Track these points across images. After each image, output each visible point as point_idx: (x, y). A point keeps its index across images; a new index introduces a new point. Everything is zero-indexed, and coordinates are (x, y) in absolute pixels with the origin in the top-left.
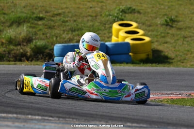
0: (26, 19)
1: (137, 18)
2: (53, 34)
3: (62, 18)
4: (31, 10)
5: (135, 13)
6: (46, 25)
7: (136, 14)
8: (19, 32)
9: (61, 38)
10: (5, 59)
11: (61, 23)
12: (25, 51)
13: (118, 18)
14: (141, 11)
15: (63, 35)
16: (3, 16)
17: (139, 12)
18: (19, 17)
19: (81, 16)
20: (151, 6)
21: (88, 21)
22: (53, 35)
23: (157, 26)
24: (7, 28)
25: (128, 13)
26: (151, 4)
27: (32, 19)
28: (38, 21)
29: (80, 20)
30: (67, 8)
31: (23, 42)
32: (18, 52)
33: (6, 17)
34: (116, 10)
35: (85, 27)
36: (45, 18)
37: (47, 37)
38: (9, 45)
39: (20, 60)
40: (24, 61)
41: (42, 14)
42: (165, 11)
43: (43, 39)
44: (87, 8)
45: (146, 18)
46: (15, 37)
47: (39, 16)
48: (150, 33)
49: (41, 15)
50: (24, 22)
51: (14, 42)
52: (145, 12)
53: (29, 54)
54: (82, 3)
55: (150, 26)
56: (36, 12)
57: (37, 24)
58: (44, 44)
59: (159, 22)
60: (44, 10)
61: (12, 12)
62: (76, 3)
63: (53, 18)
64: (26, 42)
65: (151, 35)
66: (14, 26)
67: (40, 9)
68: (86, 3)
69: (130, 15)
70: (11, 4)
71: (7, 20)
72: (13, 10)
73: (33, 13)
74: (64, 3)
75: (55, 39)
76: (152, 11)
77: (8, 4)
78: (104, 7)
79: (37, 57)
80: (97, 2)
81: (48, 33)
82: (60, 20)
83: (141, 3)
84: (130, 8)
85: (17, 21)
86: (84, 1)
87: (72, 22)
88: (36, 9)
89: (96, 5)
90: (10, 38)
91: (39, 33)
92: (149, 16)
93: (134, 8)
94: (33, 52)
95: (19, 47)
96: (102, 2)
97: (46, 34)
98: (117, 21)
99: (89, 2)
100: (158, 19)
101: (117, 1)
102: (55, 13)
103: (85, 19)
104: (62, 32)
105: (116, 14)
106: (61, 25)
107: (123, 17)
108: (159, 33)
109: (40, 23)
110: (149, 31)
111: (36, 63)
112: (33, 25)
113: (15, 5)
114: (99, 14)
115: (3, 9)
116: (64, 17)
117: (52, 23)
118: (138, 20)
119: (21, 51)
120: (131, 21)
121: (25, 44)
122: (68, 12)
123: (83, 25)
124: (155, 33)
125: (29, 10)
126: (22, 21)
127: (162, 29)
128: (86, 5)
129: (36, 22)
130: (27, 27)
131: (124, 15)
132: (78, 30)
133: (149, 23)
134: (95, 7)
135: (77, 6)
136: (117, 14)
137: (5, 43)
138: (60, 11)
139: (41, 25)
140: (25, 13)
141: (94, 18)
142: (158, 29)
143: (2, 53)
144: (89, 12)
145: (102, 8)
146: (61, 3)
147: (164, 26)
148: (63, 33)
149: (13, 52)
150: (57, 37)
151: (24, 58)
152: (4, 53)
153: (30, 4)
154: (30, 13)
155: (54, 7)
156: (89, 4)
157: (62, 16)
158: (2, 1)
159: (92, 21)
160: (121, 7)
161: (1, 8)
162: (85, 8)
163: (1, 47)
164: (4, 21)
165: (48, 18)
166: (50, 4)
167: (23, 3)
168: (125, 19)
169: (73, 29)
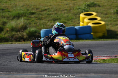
0: (24, 14)
1: (98, 10)
3: (47, 12)
4: (26, 8)
5: (96, 6)
6: (36, 18)
7: (97, 7)
8: (18, 23)
9: (46, 25)
10: (9, 41)
11: (47, 15)
12: (22, 35)
13: (85, 10)
14: (100, 5)
15: (48, 24)
16: (8, 13)
18: (18, 13)
19: (60, 10)
20: (108, 1)
21: (65, 13)
22: (41, 24)
23: (111, 14)
24: (10, 21)
25: (92, 7)
27: (28, 14)
28: (31, 15)
29: (59, 13)
30: (51, 5)
31: (21, 29)
32: (18, 36)
33: (10, 14)
34: (84, 5)
35: (63, 17)
36: (36, 13)
37: (37, 25)
38: (12, 32)
39: (19, 41)
42: (116, 4)
43: (35, 27)
44: (65, 5)
45: (104, 9)
46: (16, 26)
47: (31, 11)
48: (106, 19)
49: (33, 11)
50: (22, 16)
51: (15, 30)
52: (103, 6)
53: (25, 37)
54: (61, 1)
55: (106, 14)
56: (30, 9)
57: (30, 17)
58: (35, 30)
59: (112, 12)
60: (35, 8)
61: (14, 10)
62: (57, 2)
63: (41, 13)
65: (107, 20)
66: (15, 19)
67: (32, 7)
68: (63, 1)
69: (93, 8)
70: (13, 5)
71: (10, 16)
72: (14, 8)
73: (28, 10)
74: (49, 2)
75: (42, 26)
76: (108, 4)
77: (11, 5)
78: (76, 4)
79: (31, 39)
82: (46, 13)
84: (93, 3)
85: (17, 15)
87: (54, 14)
88: (30, 7)
89: (70, 3)
90: (13, 27)
91: (32, 23)
92: (106, 7)
93: (95, 3)
94: (28, 35)
95: (18, 33)
97: (37, 23)
98: (84, 12)
100: (112, 9)
102: (43, 9)
103: (63, 12)
104: (47, 21)
105: (83, 8)
106: (47, 17)
107: (88, 10)
108: (112, 19)
109: (33, 16)
110: (106, 18)
112: (28, 18)
113: (16, 6)
114: (72, 8)
115: (8, 9)
116: (49, 11)
117: (41, 16)
118: (98, 11)
119: (20, 35)
121: (22, 30)
122: (52, 8)
123: (61, 16)
124: (110, 19)
125: (25, 8)
126: (20, 16)
127: (114, 16)
128: (63, 3)
129: (30, 16)
130: (24, 19)
131: (89, 8)
132: (58, 20)
133: (105, 12)
134: (69, 4)
135: (58, 4)
136: (84, 7)
137: (9, 31)
138: (46, 8)
139: (33, 18)
140: (23, 10)
141: (69, 11)
142: (111, 16)
144: (65, 7)
145: (74, 4)
146: (47, 3)
147: (116, 14)
149: (15, 36)
150: (44, 25)
151: (22, 40)
152: (9, 37)
153: (26, 4)
154: (26, 10)
155: (42, 6)
156: (66, 2)
157: (48, 11)
158: (8, 3)
159: (67, 13)
160: (87, 3)
161: (6, 8)
162: (63, 5)
163: (7, 33)
164: (8, 16)
165: (38, 12)
166: (39, 3)
167: (21, 4)
168: (89, 10)
169: (55, 19)
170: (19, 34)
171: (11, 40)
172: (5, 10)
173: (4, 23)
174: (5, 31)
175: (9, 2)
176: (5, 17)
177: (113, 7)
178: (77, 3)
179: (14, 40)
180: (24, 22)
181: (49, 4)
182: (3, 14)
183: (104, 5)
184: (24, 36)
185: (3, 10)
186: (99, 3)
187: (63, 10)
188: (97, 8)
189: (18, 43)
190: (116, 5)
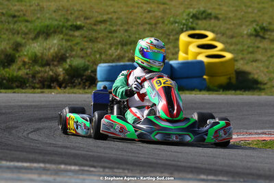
0: (58, 28)
1: (215, 26)
2: (96, 49)
3: (108, 27)
4: (64, 15)
5: (211, 19)
6: (85, 37)
7: (213, 21)
8: (48, 47)
9: (106, 55)
10: (27, 85)
11: (107, 33)
12: (56, 74)
13: (187, 25)
14: (220, 16)
15: (110, 51)
16: (24, 24)
17: (217, 18)
18: (48, 26)
19: (135, 23)
20: (234, 9)
21: (145, 30)
22: (95, 51)
23: (242, 37)
24: (31, 41)
25: (201, 19)
26: (233, 7)
27: (67, 28)
28: (74, 31)
29: (133, 30)
30: (115, 12)
31: (53, 60)
32: (46, 74)
33: (30, 26)
34: (185, 14)
36: (84, 27)
37: (86, 53)
38: (33, 66)
39: (50, 87)
40: (55, 88)
41: (80, 21)
42: (253, 15)
43: (82, 57)
45: (228, 26)
46: (42, 54)
47: (75, 24)
48: (232, 47)
49: (79, 23)
50: (55, 32)
51: (40, 61)
52: (226, 18)
53: (61, 78)
54: (136, 5)
55: (232, 37)
56: (71, 18)
57: (70, 36)
59: (245, 32)
60: (82, 16)
61: (38, 18)
62: (127, 6)
63: (95, 27)
64: (59, 61)
65: (234, 50)
66: (40, 39)
67: (76, 14)
68: (141, 5)
69: (204, 21)
70: (36, 8)
71: (30, 30)
72: (39, 15)
73: (68, 20)
74: (111, 5)
75: (98, 56)
76: (235, 15)
77: (32, 8)
78: (168, 11)
79: (74, 82)
80: (158, 3)
81: (88, 48)
82: (105, 29)
83: (219, 5)
84: (204, 12)
85: (45, 30)
86: (138, 3)
87: (122, 32)
88: (71, 13)
89: (156, 9)
90: (36, 56)
91: (75, 48)
92: (232, 22)
93: (209, 11)
94: (68, 75)
95: (47, 68)
96: (164, 4)
97: (86, 49)
98: (186, 30)
99: (146, 3)
100: (244, 27)
101: (186, 3)
102: (98, 19)
103: (141, 28)
104: (108, 46)
105: (184, 21)
106: (107, 36)
107: (194, 25)
108: (246, 47)
109: (77, 33)
110: (231, 45)
111: (71, 91)
112: (68, 38)
113: (42, 9)
114: (160, 21)
115: (24, 15)
116: (111, 25)
117: (94, 34)
118: (216, 29)
119: (51, 73)
120: (206, 30)
122: (117, 19)
123: (137, 36)
124: (239, 47)
125: (61, 16)
126: (51, 31)
127: (248, 42)
128: (142, 7)
129: (71, 33)
130: (59, 40)
131: (197, 21)
132: (131, 44)
133: (231, 33)
134: (154, 11)
135: (129, 9)
136: (186, 20)
137: (28, 63)
138: (105, 17)
139: (77, 37)
140: (56, 20)
141: (154, 26)
142: (243, 42)
143: (24, 76)
144: (145, 18)
145: (164, 12)
146: (107, 6)
147: (252, 38)
148: (110, 49)
149: (39, 75)
150: (101, 54)
151: (55, 84)
152: (27, 77)
153: (63, 7)
154: (62, 20)
155: (98, 12)
156: (146, 7)
157: (108, 23)
158: (24, 3)
159: (150, 30)
160: (191, 10)
161: (22, 13)
162: (141, 12)
163: (22, 68)
164: (26, 31)
165: (89, 26)
166: (91, 6)
167: (53, 6)
168: (197, 27)
169: (124, 42)
170: (49, 72)
172: (19, 17)
173: (17, 47)
174: (19, 63)
176: (18, 33)
177: (247, 21)
178: (170, 9)
179: (38, 83)
180: (59, 45)
181: (111, 9)
182: (15, 26)
183: (227, 16)
184: (59, 75)
185: (14, 16)
186: (217, 12)
187: (141, 23)
190: (253, 17)
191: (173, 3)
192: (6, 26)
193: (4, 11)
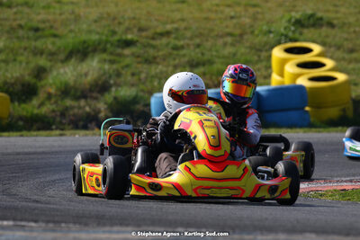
0: (99, 44)
1: (327, 36)
2: (153, 73)
3: (173, 42)
4: (109, 26)
5: (321, 26)
6: (138, 57)
7: (324, 28)
8: (84, 71)
10: (54, 127)
11: (170, 51)
12: (94, 110)
13: (286, 36)
14: (335, 22)
16: (52, 39)
17: (331, 25)
18: (85, 42)
19: (212, 34)
20: (357, 10)
21: (225, 44)
22: (152, 77)
24: (59, 65)
25: (307, 27)
26: (355, 7)
27: (112, 45)
28: (123, 48)
29: (208, 44)
30: (183, 20)
31: (91, 90)
32: (81, 111)
33: (59, 42)
34: (284, 21)
35: (219, 57)
36: (137, 41)
37: (140, 80)
38: (62, 99)
39: (85, 127)
40: (93, 129)
41: (133, 33)
43: (133, 85)
44: (226, 19)
45: (345, 36)
46: (75, 81)
47: (124, 37)
48: (351, 66)
49: (129, 37)
50: (95, 51)
51: (72, 92)
52: (344, 24)
53: (102, 115)
54: (214, 8)
55: (352, 51)
56: (120, 30)
57: (120, 55)
58: (134, 94)
60: (135, 27)
61: (71, 31)
62: (201, 10)
63: (153, 42)
64: (99, 92)
65: (354, 69)
66: (73, 60)
67: (127, 24)
68: (221, 8)
69: (312, 30)
70: (69, 17)
71: (59, 49)
72: (72, 27)
73: (114, 33)
74: (178, 10)
75: (156, 84)
76: (357, 20)
77: (63, 17)
78: (260, 16)
80: (247, 6)
82: (167, 44)
83: (335, 6)
84: (312, 16)
85: (81, 48)
86: (217, 5)
87: (192, 47)
88: (120, 23)
90: (66, 85)
91: (123, 72)
92: (352, 30)
93: (319, 14)
94: (112, 111)
95: (82, 102)
96: (255, 6)
97: (140, 72)
98: (286, 42)
99: (229, 6)
101: (287, 4)
102: (159, 30)
103: (220, 42)
104: (171, 69)
105: (282, 30)
106: (170, 54)
107: (297, 35)
109: (127, 51)
110: (350, 62)
112: (112, 58)
113: (77, 19)
114: (248, 31)
115: (51, 27)
116: (176, 38)
117: (152, 52)
118: (329, 40)
119: (87, 109)
120: (313, 41)
122: (186, 29)
123: (214, 53)
125: (105, 27)
126: (90, 49)
128: (222, 12)
129: (119, 51)
130: (100, 62)
131: (300, 29)
132: (204, 64)
133: (350, 46)
134: (240, 17)
135: (205, 15)
136: (285, 28)
137: (56, 95)
138: (169, 27)
139: (127, 56)
140: (98, 33)
141: (238, 39)
144: (227, 27)
145: (255, 18)
146: (172, 11)
148: (173, 72)
149: (71, 112)
150: (160, 80)
151: (94, 124)
152: (53, 114)
153: (109, 14)
154: (106, 32)
155: (156, 20)
156: (229, 12)
157: (173, 36)
158: (52, 10)
159: (232, 45)
160: (293, 14)
161: (48, 24)
162: (220, 19)
163: (47, 103)
164: (54, 50)
165: (144, 40)
166: (148, 13)
167: (94, 13)
168: (302, 38)
169: (194, 63)
170: (85, 107)
171: (61, 123)
172: (43, 30)
173: (40, 73)
174: (42, 95)
175: (57, 6)
176: (42, 53)
178: (262, 13)
179: (69, 124)
180: (100, 69)
181: (178, 16)
182: (39, 44)
183: (346, 21)
184: (99, 112)
185: (37, 30)
186: (332, 15)
187: (221, 33)
188: (325, 30)
189: (83, 132)
191: (269, 5)
192: (24, 44)
193: (23, 22)
